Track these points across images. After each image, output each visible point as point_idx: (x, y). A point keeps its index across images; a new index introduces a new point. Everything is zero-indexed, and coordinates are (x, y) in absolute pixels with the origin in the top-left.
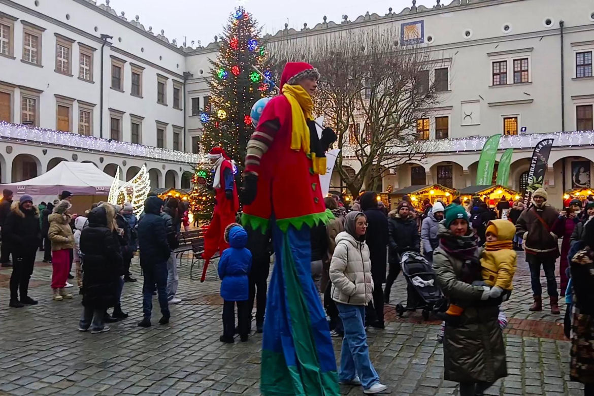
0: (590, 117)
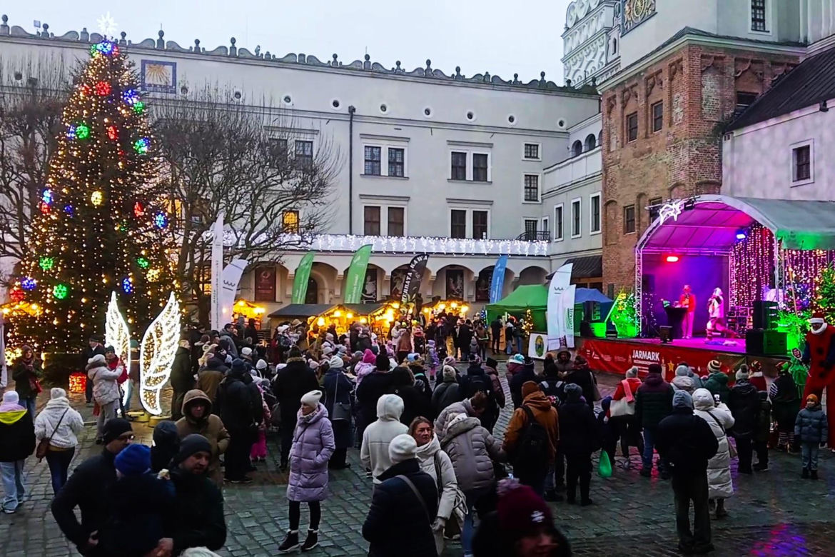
0: (378, 220)
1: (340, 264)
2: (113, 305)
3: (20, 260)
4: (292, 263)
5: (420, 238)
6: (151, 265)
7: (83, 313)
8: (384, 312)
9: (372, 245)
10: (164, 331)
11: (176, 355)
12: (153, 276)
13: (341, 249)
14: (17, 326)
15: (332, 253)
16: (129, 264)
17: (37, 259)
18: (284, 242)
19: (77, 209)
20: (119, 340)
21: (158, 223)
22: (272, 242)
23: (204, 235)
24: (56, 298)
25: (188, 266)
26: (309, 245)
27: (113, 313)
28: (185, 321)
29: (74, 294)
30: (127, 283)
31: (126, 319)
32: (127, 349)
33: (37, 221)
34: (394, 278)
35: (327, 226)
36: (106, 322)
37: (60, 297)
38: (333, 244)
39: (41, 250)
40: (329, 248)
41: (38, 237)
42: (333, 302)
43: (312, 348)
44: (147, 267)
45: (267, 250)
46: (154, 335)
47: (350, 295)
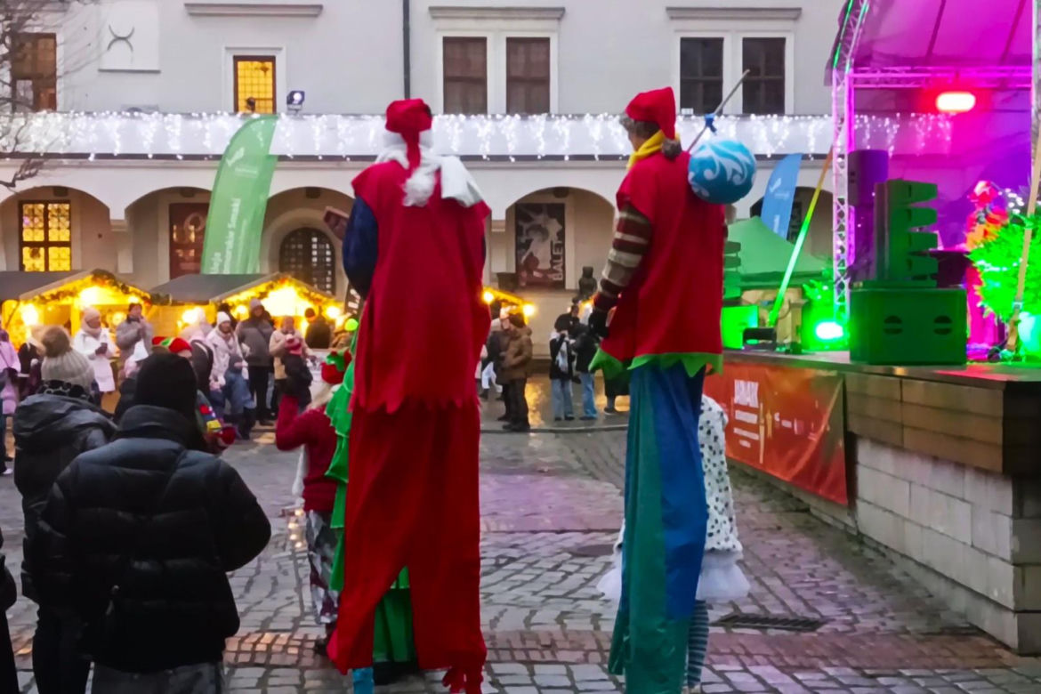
0: (480, 74)
5: (581, 116)
40: (340, 150)
47: (218, 255)
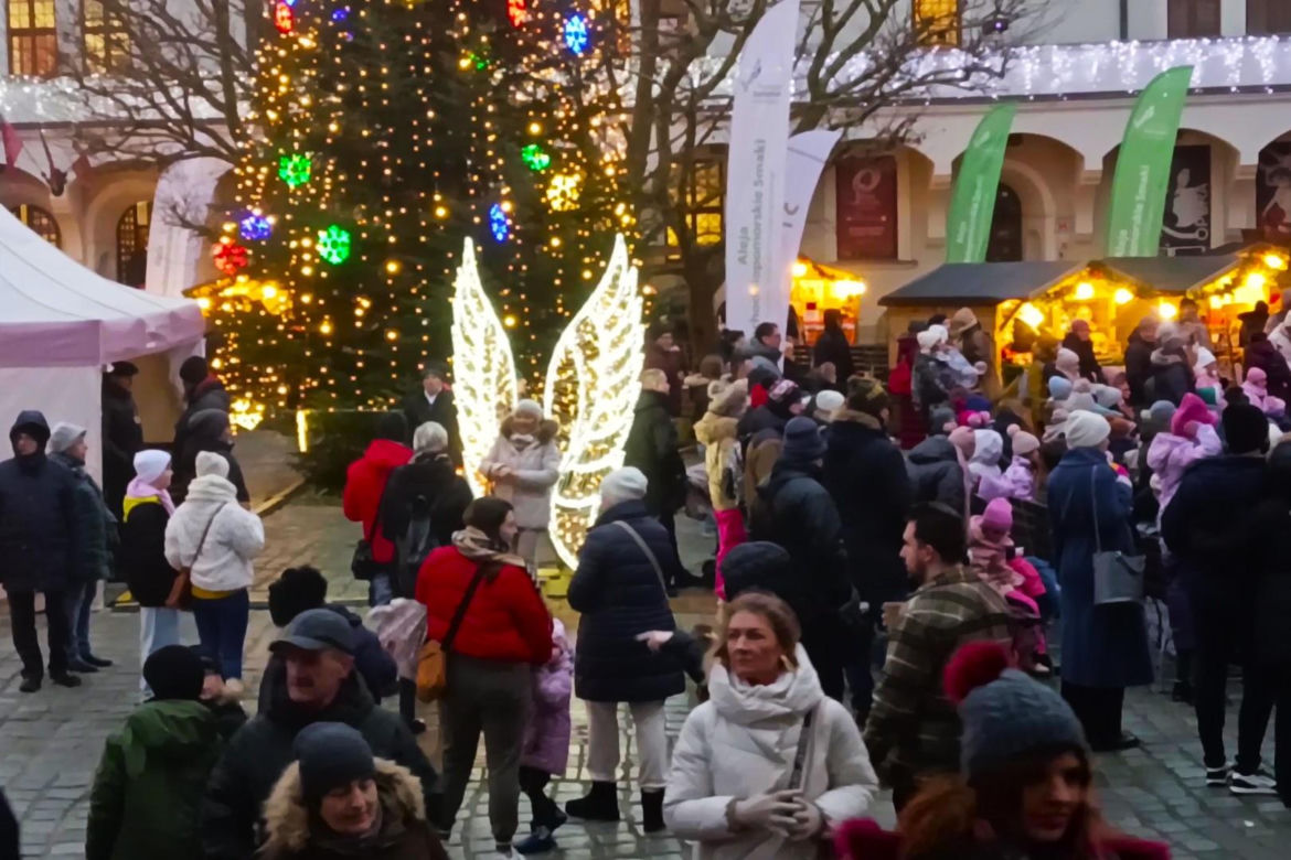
1: (1089, 138)
2: (467, 276)
3: (229, 166)
4: (941, 140)
6: (558, 164)
7: (393, 302)
8: (1236, 283)
9: (1191, 67)
10: (602, 344)
11: (637, 412)
12: (563, 194)
13: (1094, 88)
14: (235, 340)
15: (1066, 103)
16: (501, 162)
17: (271, 158)
18: (920, 74)
19: (363, 13)
20: (487, 370)
21: (570, 40)
22: (885, 79)
23: (694, 69)
24: (325, 264)
25: (652, 162)
26: (994, 83)
27: (469, 297)
28: (654, 316)
29: (368, 249)
30: (499, 216)
31: (501, 314)
32: (509, 394)
33: (265, 54)
34: (1269, 170)
35: (1049, 17)
36: (452, 322)
37: (335, 260)
38: (1067, 76)
39: (280, 133)
40: (1054, 87)
41: (271, 99)
42: (1069, 256)
43: (1014, 393)
44: (547, 168)
45: (872, 102)
46: (578, 357)
47: (1123, 233)
